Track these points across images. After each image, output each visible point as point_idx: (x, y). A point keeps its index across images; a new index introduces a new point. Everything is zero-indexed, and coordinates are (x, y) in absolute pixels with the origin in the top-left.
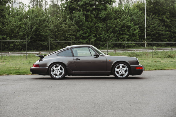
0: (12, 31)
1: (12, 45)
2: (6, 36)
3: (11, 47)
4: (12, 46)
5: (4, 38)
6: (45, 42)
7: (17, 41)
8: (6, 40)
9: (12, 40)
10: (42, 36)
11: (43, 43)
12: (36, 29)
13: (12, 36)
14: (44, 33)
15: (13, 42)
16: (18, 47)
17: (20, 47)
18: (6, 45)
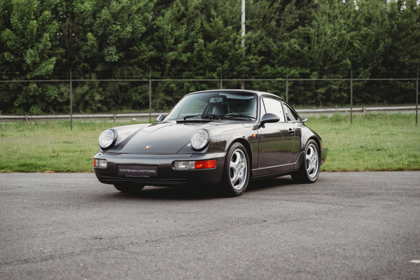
0: (326, 56)
1: (322, 90)
2: (308, 71)
3: (320, 95)
4: (322, 94)
5: (303, 75)
6: (411, 81)
7: (336, 81)
8: (309, 78)
9: (325, 78)
10: (403, 65)
11: (406, 85)
12: (385, 48)
13: (326, 68)
14: (406, 59)
15: (326, 84)
16: (338, 95)
17: (343, 96)
18: (310, 90)
